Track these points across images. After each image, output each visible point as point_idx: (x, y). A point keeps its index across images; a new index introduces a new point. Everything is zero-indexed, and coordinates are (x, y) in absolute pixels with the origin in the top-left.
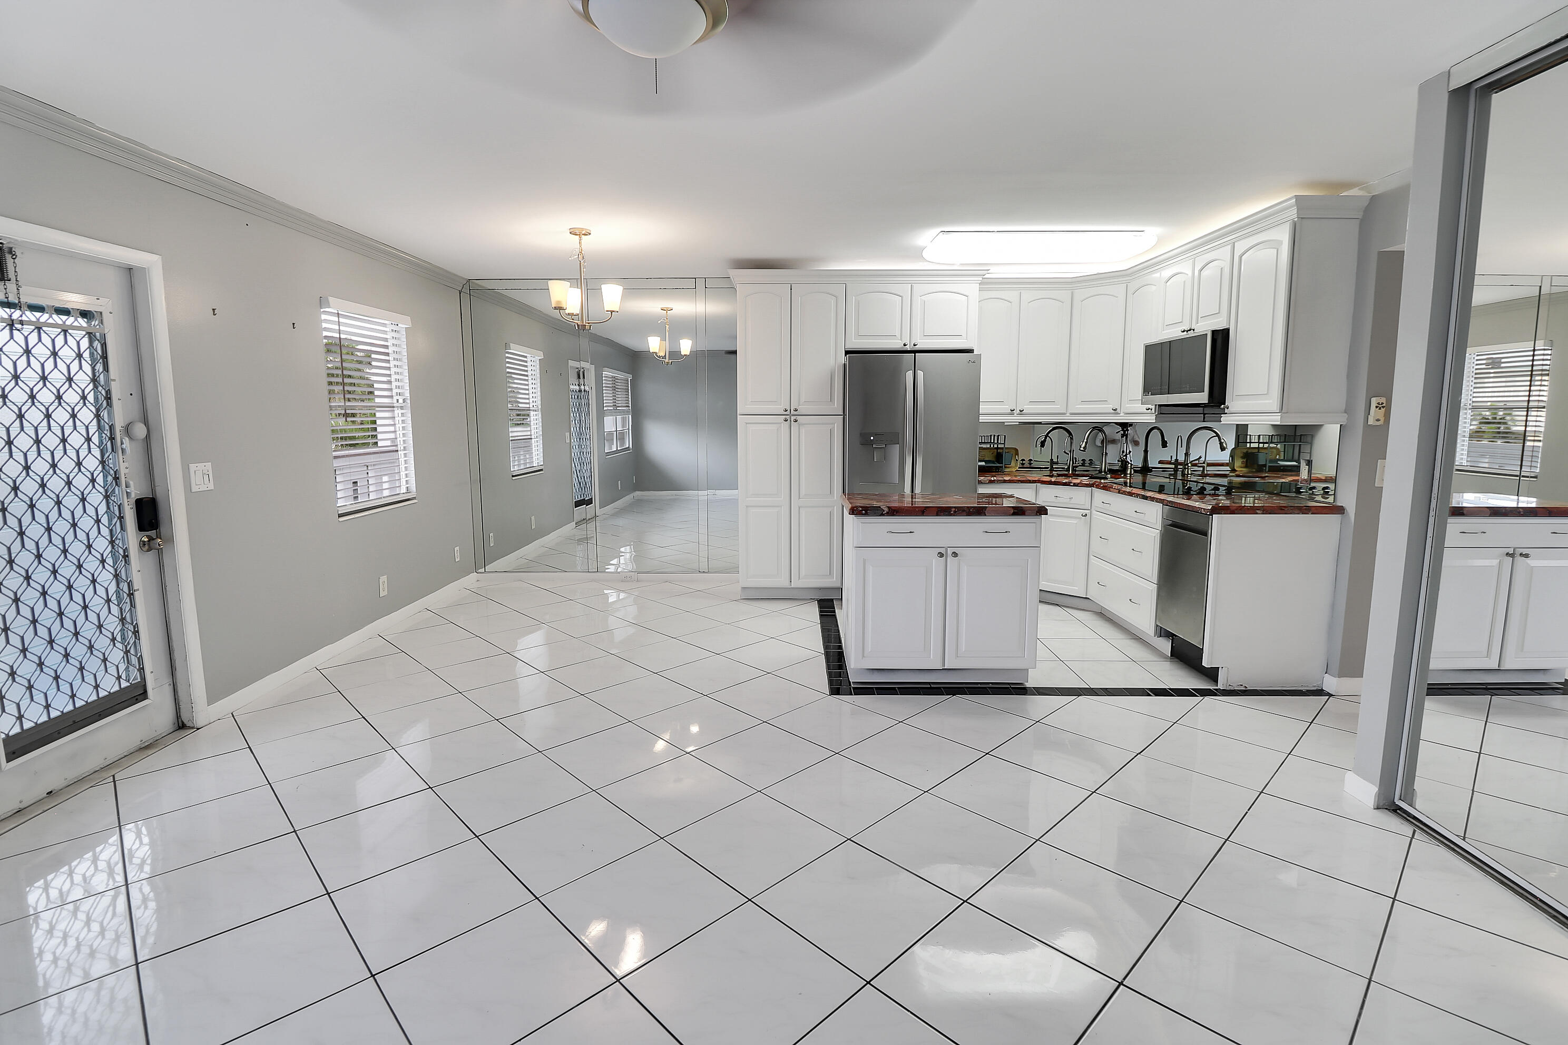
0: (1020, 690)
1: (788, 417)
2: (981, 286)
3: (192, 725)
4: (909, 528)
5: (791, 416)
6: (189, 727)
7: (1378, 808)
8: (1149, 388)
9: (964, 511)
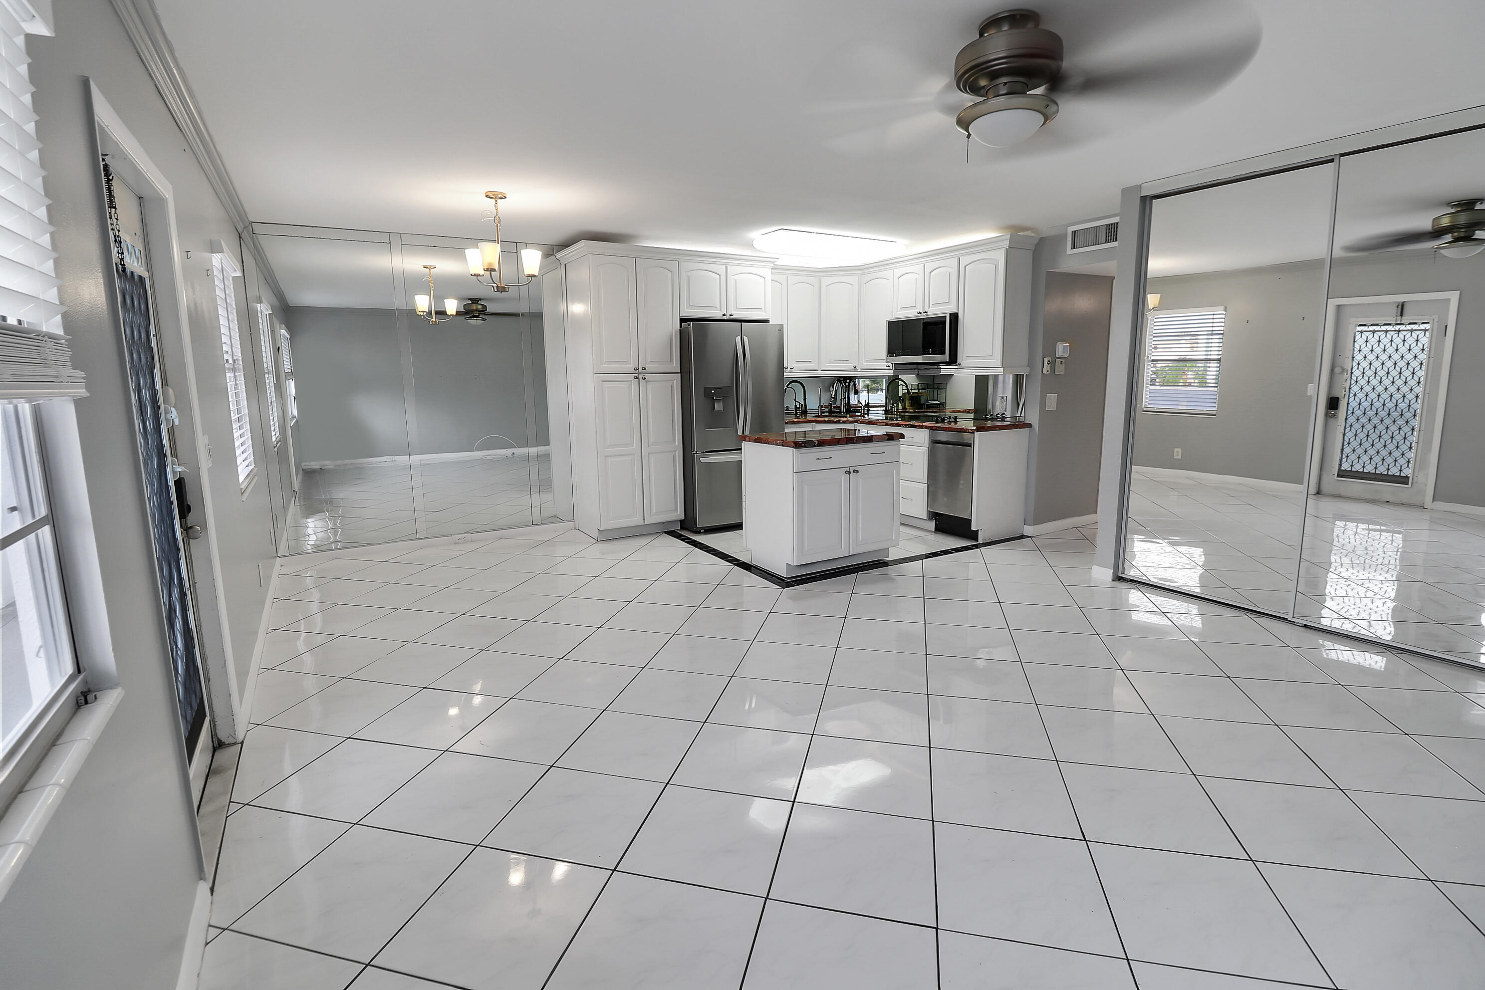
0: (885, 564)
1: (637, 375)
2: (773, 271)
3: (233, 741)
4: (828, 454)
5: (639, 374)
6: (229, 744)
7: (1113, 581)
8: (891, 351)
9: (861, 439)
